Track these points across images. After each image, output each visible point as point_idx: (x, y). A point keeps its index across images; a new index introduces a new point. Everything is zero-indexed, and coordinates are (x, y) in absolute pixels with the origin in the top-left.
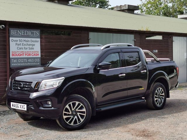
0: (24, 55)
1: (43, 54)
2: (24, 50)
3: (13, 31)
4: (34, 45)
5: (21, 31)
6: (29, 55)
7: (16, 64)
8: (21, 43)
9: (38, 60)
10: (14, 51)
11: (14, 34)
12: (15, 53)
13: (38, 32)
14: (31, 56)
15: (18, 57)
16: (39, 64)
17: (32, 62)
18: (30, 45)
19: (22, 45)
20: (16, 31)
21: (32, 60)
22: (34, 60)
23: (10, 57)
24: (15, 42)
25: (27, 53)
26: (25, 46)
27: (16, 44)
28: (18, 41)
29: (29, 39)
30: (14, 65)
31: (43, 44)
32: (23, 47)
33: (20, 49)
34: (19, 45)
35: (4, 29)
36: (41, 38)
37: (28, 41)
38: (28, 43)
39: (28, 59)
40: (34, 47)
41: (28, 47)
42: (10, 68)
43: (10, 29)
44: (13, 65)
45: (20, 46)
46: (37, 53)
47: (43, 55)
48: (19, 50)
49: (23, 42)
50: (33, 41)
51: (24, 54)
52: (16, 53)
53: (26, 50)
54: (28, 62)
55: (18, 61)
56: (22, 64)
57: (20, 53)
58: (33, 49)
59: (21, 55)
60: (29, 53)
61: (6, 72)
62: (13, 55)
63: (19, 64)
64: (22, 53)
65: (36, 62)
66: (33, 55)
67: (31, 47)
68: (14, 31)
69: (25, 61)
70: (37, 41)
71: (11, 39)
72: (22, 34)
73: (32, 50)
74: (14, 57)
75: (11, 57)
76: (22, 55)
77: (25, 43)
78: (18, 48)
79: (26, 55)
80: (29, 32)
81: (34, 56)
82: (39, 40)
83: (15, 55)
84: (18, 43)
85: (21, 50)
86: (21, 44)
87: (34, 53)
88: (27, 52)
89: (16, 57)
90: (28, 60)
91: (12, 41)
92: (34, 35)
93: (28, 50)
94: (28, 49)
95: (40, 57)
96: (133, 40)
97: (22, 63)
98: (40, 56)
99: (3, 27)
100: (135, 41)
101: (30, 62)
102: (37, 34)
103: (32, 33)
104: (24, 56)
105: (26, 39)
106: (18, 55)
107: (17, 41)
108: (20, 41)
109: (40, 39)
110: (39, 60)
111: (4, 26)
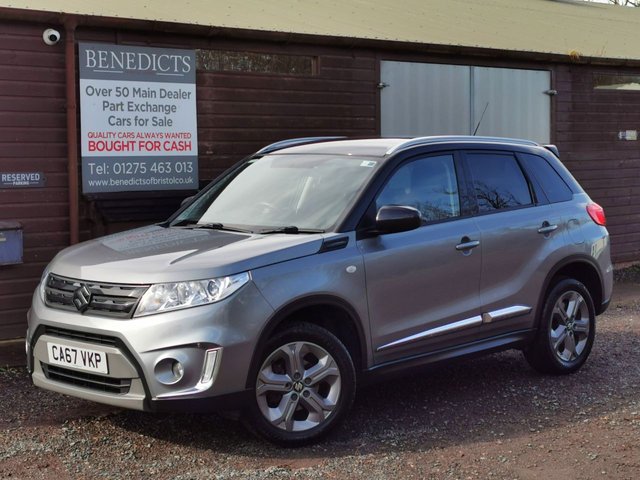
0: (136, 145)
1: (206, 144)
2: (135, 129)
3: (92, 55)
4: (173, 109)
5: (125, 56)
6: (156, 146)
7: (105, 183)
8: (125, 101)
9: (188, 165)
10: (96, 131)
11: (97, 67)
12: (100, 139)
13: (186, 60)
14: (162, 153)
15: (113, 153)
16: (190, 180)
17: (165, 175)
18: (156, 108)
19: (125, 107)
20: (103, 54)
21: (165, 166)
22: (172, 166)
23: (83, 155)
24: (102, 98)
25: (146, 140)
26: (137, 113)
27: (105, 105)
28: (114, 93)
29: (155, 86)
30: (98, 183)
31: (208, 105)
32: (131, 116)
33: (121, 122)
34: (114, 107)
35: (59, 46)
36: (199, 82)
37: (149, 94)
38: (152, 101)
39: (149, 160)
40: (171, 116)
41: (149, 115)
42: (83, 198)
43: (81, 45)
44: (91, 183)
45: (119, 114)
46: (184, 140)
47: (207, 149)
48: (116, 129)
49: (130, 98)
50: (169, 95)
51: (133, 142)
52: (104, 140)
53: (144, 130)
54: (150, 174)
55: (110, 170)
56: (126, 182)
57: (121, 140)
58: (169, 123)
59: (122, 147)
60: (153, 140)
61: (67, 212)
62: (93, 146)
63: (117, 183)
64: (125, 140)
65: (178, 176)
66: (168, 146)
67: (161, 115)
68: (97, 55)
69: (139, 169)
70: (185, 95)
71: (84, 83)
72: (125, 65)
73: (164, 130)
74: (96, 154)
75: (85, 152)
76: (128, 146)
77: (139, 100)
78: (113, 121)
79: (143, 149)
80: (153, 58)
81: (175, 153)
82: (191, 88)
83: (101, 146)
84: (113, 99)
85: (125, 129)
86: (122, 104)
87: (171, 140)
88: (147, 135)
89: (105, 153)
90: (148, 166)
91: (90, 91)
92: (172, 71)
93: (150, 128)
94: (150, 122)
95: (196, 154)
96: (546, 93)
97: (128, 177)
98: (194, 152)
99: (53, 38)
100: (551, 95)
101: (157, 175)
102: (186, 68)
103: (166, 63)
104: (136, 153)
105: (144, 85)
106: (113, 145)
107: (106, 92)
108: (120, 92)
109: (194, 85)
110: (191, 168)
111: (57, 34)
